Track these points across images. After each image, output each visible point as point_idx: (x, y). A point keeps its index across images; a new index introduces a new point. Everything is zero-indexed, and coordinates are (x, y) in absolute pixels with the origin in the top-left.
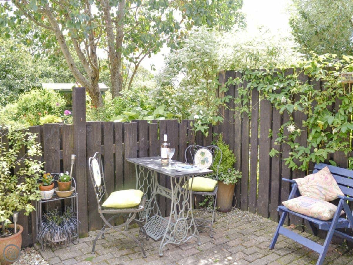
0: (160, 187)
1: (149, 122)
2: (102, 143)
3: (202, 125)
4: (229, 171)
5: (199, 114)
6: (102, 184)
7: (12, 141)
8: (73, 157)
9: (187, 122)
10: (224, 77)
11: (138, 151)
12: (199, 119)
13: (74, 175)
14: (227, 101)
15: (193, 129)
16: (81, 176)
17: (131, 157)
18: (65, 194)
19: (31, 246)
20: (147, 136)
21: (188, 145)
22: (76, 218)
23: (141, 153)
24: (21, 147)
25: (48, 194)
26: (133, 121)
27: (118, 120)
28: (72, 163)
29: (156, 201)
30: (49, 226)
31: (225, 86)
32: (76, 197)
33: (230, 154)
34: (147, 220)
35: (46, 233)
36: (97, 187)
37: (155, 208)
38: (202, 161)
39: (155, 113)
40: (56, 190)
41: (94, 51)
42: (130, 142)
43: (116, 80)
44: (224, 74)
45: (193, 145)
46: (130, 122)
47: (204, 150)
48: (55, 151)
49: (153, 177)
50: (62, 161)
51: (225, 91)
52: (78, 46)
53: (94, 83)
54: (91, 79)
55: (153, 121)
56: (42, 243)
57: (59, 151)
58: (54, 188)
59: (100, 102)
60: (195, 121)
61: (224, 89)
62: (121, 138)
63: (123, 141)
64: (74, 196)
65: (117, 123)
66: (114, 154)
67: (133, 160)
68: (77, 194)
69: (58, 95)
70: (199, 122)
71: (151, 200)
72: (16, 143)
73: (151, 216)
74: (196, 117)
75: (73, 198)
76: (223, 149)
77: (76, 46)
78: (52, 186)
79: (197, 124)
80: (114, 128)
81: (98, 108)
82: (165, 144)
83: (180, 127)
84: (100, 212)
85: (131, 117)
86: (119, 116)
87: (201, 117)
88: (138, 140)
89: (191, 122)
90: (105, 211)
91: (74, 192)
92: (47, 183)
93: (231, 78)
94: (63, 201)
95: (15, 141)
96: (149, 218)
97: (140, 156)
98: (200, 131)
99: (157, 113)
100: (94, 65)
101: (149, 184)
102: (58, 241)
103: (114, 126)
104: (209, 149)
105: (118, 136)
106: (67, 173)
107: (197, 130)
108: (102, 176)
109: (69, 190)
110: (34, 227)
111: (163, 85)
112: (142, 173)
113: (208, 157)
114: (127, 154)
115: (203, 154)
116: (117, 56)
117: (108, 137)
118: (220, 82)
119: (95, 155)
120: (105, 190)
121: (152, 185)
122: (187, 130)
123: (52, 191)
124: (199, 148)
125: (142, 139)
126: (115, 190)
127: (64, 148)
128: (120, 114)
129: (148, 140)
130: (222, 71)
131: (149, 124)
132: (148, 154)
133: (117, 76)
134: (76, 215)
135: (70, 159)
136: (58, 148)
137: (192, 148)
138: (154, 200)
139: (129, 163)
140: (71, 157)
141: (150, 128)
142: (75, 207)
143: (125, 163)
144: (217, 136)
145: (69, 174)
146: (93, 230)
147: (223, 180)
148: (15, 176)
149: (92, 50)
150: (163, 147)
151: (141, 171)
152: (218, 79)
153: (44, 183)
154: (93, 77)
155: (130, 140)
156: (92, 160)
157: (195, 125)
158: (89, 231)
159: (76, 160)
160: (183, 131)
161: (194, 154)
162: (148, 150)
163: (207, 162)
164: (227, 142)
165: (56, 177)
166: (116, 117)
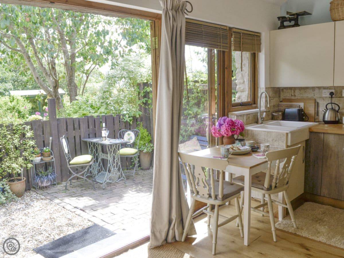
0: (103, 154)
1: (95, 117)
2: (67, 130)
3: (129, 117)
4: (147, 145)
5: (127, 110)
6: (69, 153)
7: (16, 130)
8: (51, 138)
9: (119, 116)
10: (142, 87)
11: (89, 135)
12: (127, 114)
13: (52, 149)
14: (144, 102)
15: (123, 120)
16: (56, 149)
17: (84, 138)
18: (47, 159)
19: (29, 190)
20: (94, 125)
21: (120, 130)
22: (55, 173)
23: (91, 136)
24: (20, 133)
25: (37, 159)
26: (85, 117)
27: (75, 116)
28: (50, 142)
29: (101, 164)
30: (40, 177)
31: (143, 92)
32: (54, 161)
33: (147, 135)
34: (96, 175)
35: (38, 181)
36: (66, 154)
37: (101, 168)
38: (128, 139)
39: (99, 111)
40: (42, 157)
41: (54, 66)
42: (83, 129)
43: (73, 88)
44: (142, 84)
45: (123, 130)
46: (83, 117)
47: (129, 132)
48: (40, 136)
49: (99, 150)
50: (44, 141)
51: (143, 95)
52: (40, 62)
53: (55, 91)
54: (52, 88)
55: (97, 116)
56: (36, 187)
57: (42, 136)
58: (41, 156)
59: (60, 104)
60: (124, 115)
61: (142, 94)
62: (78, 127)
63: (80, 129)
64: (53, 160)
65: (75, 118)
66: (75, 137)
67: (85, 140)
68: (54, 159)
69: (25, 100)
70: (127, 116)
71: (98, 163)
72: (18, 131)
73: (99, 173)
74: (125, 112)
75: (52, 161)
76: (143, 131)
77: (39, 62)
78: (40, 155)
79: (125, 117)
80: (73, 121)
81: (60, 110)
82: (104, 129)
83: (115, 119)
84: (69, 166)
85: (84, 114)
86: (76, 114)
87: (128, 112)
88: (88, 128)
89: (122, 116)
90: (71, 166)
91: (52, 158)
92: (37, 153)
93: (146, 87)
94: (46, 163)
95: (17, 130)
96: (97, 174)
97: (90, 137)
98: (127, 121)
99: (100, 111)
100: (54, 77)
101: (97, 153)
102: (45, 185)
103: (73, 120)
104: (133, 131)
105: (76, 126)
106: (48, 148)
107: (125, 121)
108: (68, 148)
109: (49, 157)
110: (30, 179)
111: (104, 92)
112: (92, 147)
113: (132, 136)
114: (82, 136)
115: (129, 134)
116: (71, 69)
117: (70, 127)
118: (140, 90)
119: (63, 136)
120: (71, 157)
121: (99, 154)
122: (119, 121)
123: (40, 158)
124: (127, 131)
125: (91, 127)
126: (76, 156)
127: (45, 134)
128: (76, 113)
129: (95, 127)
130: (141, 83)
131: (95, 118)
132: (95, 137)
133: (72, 84)
134: (54, 171)
135: (49, 140)
136: (41, 133)
137: (123, 132)
138: (100, 163)
139: (84, 141)
140: (49, 138)
141: (96, 120)
142: (53, 167)
143: (82, 142)
144: (139, 124)
145: (49, 148)
146: (64, 181)
147: (143, 150)
148: (18, 150)
149: (52, 65)
150: (103, 130)
151: (92, 146)
152: (139, 88)
153: (35, 153)
154: (54, 86)
155: (83, 128)
156: (62, 139)
157: (124, 117)
158: (62, 182)
159: (52, 140)
160: (117, 122)
161: (124, 135)
162: (95, 134)
163: (132, 139)
164: (146, 127)
165: (42, 150)
166: (74, 115)
